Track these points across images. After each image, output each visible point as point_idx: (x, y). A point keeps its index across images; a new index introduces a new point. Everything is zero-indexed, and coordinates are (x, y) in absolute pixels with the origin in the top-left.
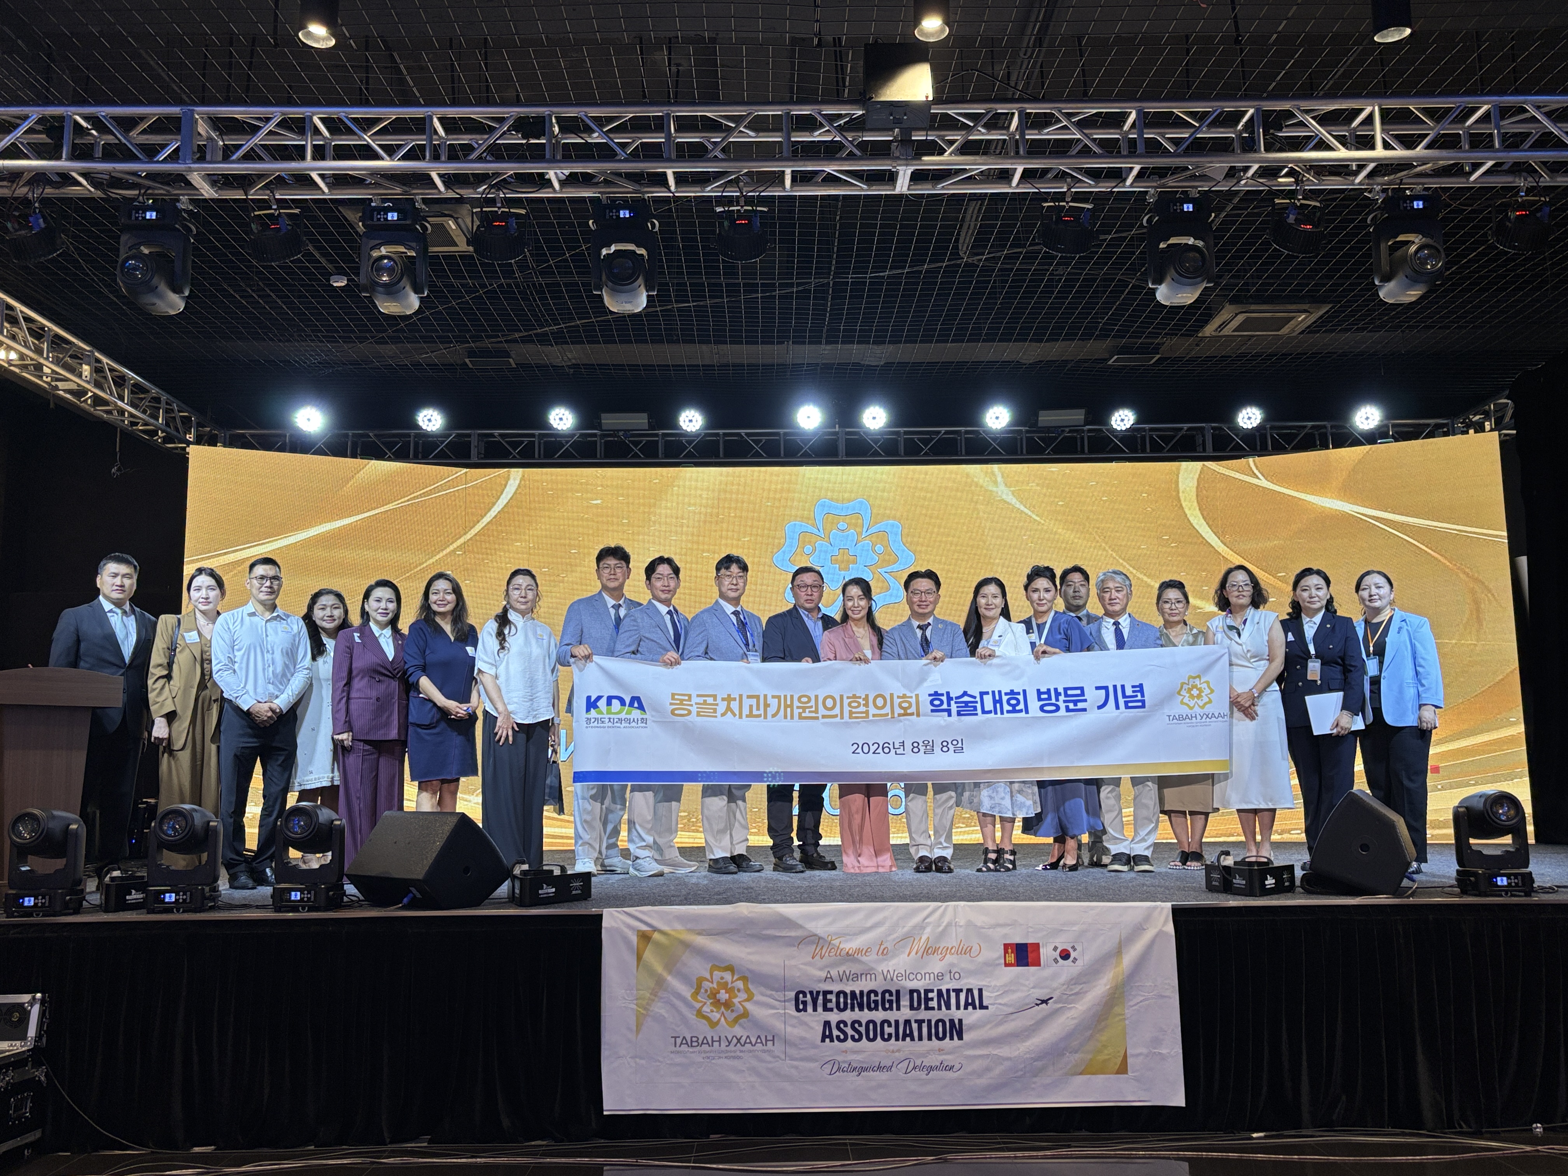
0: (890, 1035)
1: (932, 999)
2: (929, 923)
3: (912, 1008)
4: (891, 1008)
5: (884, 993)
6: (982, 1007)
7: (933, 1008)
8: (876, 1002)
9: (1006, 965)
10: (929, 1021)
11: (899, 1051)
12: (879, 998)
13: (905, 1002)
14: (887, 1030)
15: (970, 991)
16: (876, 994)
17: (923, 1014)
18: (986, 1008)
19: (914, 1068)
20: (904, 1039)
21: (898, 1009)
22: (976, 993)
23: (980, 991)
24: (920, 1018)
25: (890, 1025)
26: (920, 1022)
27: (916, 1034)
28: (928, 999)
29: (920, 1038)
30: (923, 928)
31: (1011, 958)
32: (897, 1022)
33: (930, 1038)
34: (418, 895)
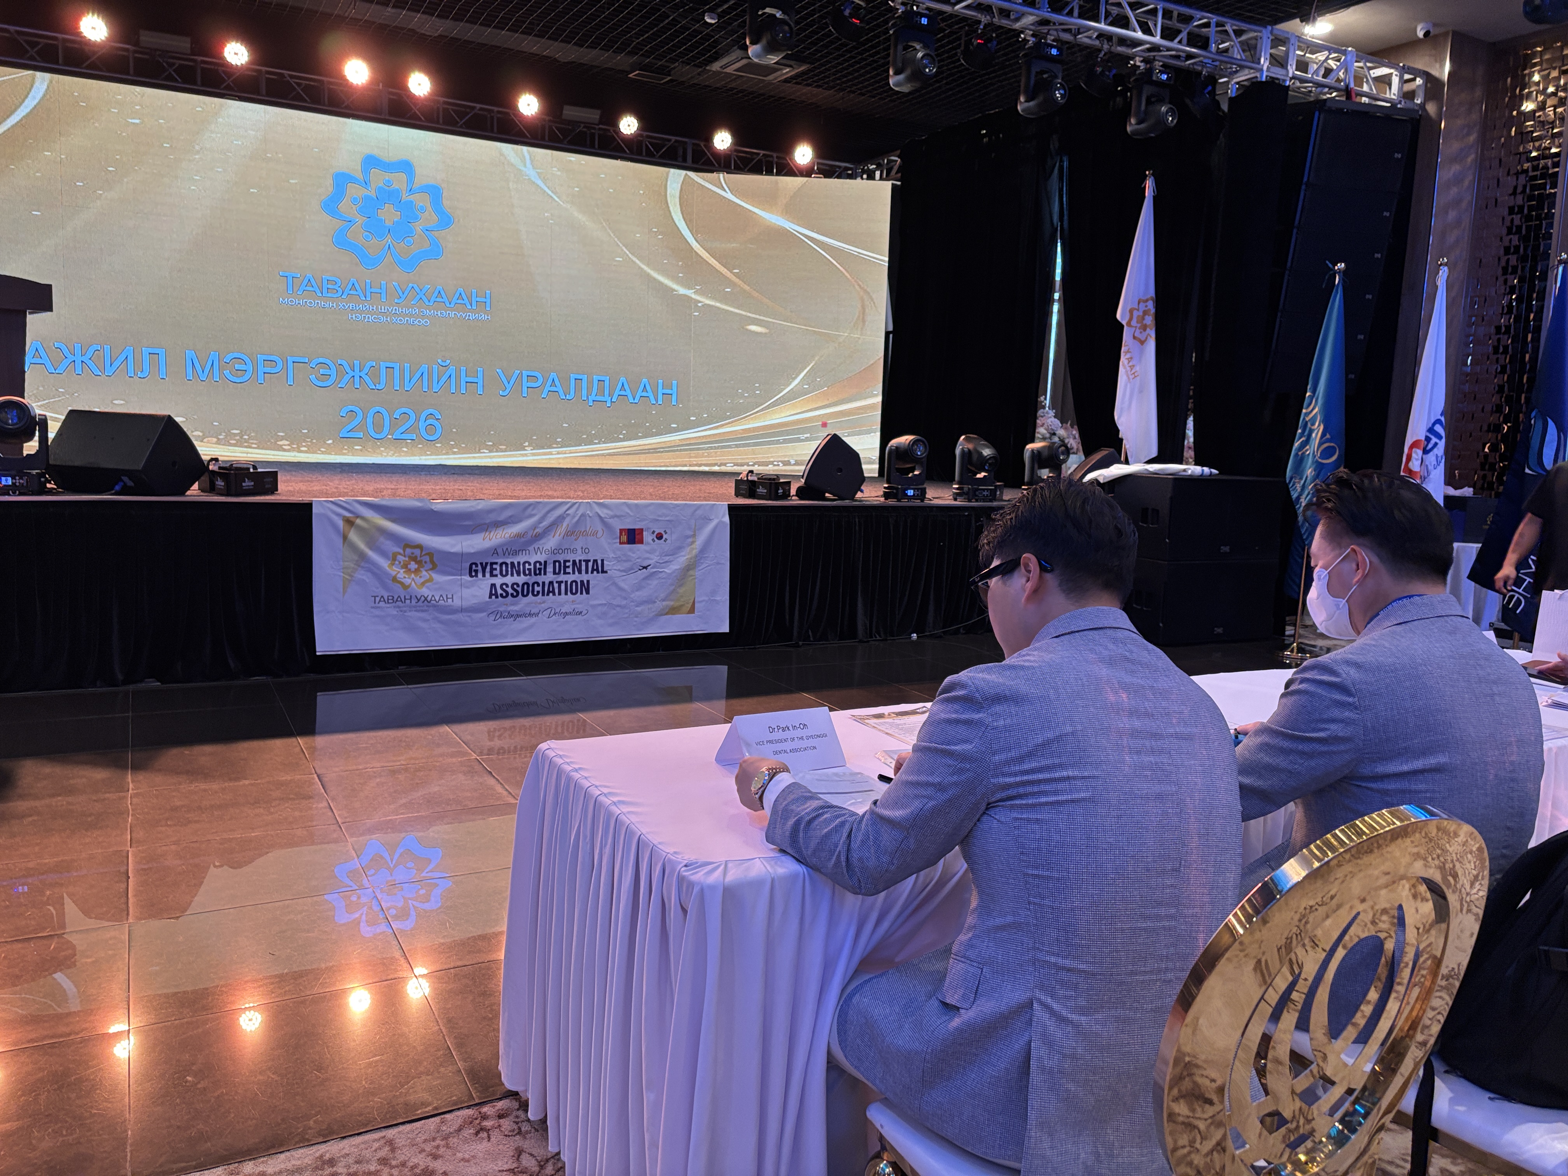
0: (538, 592)
1: (568, 567)
2: (568, 515)
3: (555, 573)
4: (540, 574)
5: (535, 563)
6: (603, 572)
7: (569, 573)
8: (529, 570)
9: (621, 543)
10: (566, 582)
11: (544, 602)
12: (532, 567)
13: (550, 569)
14: (537, 588)
15: (595, 561)
16: (530, 564)
17: (562, 577)
18: (606, 572)
19: (555, 614)
20: (548, 595)
21: (545, 574)
22: (599, 562)
23: (602, 561)
24: (559, 579)
25: (538, 585)
26: (560, 583)
27: (557, 591)
28: (566, 567)
29: (560, 594)
30: (564, 518)
31: (624, 538)
32: (544, 583)
33: (566, 594)
34: (130, 483)
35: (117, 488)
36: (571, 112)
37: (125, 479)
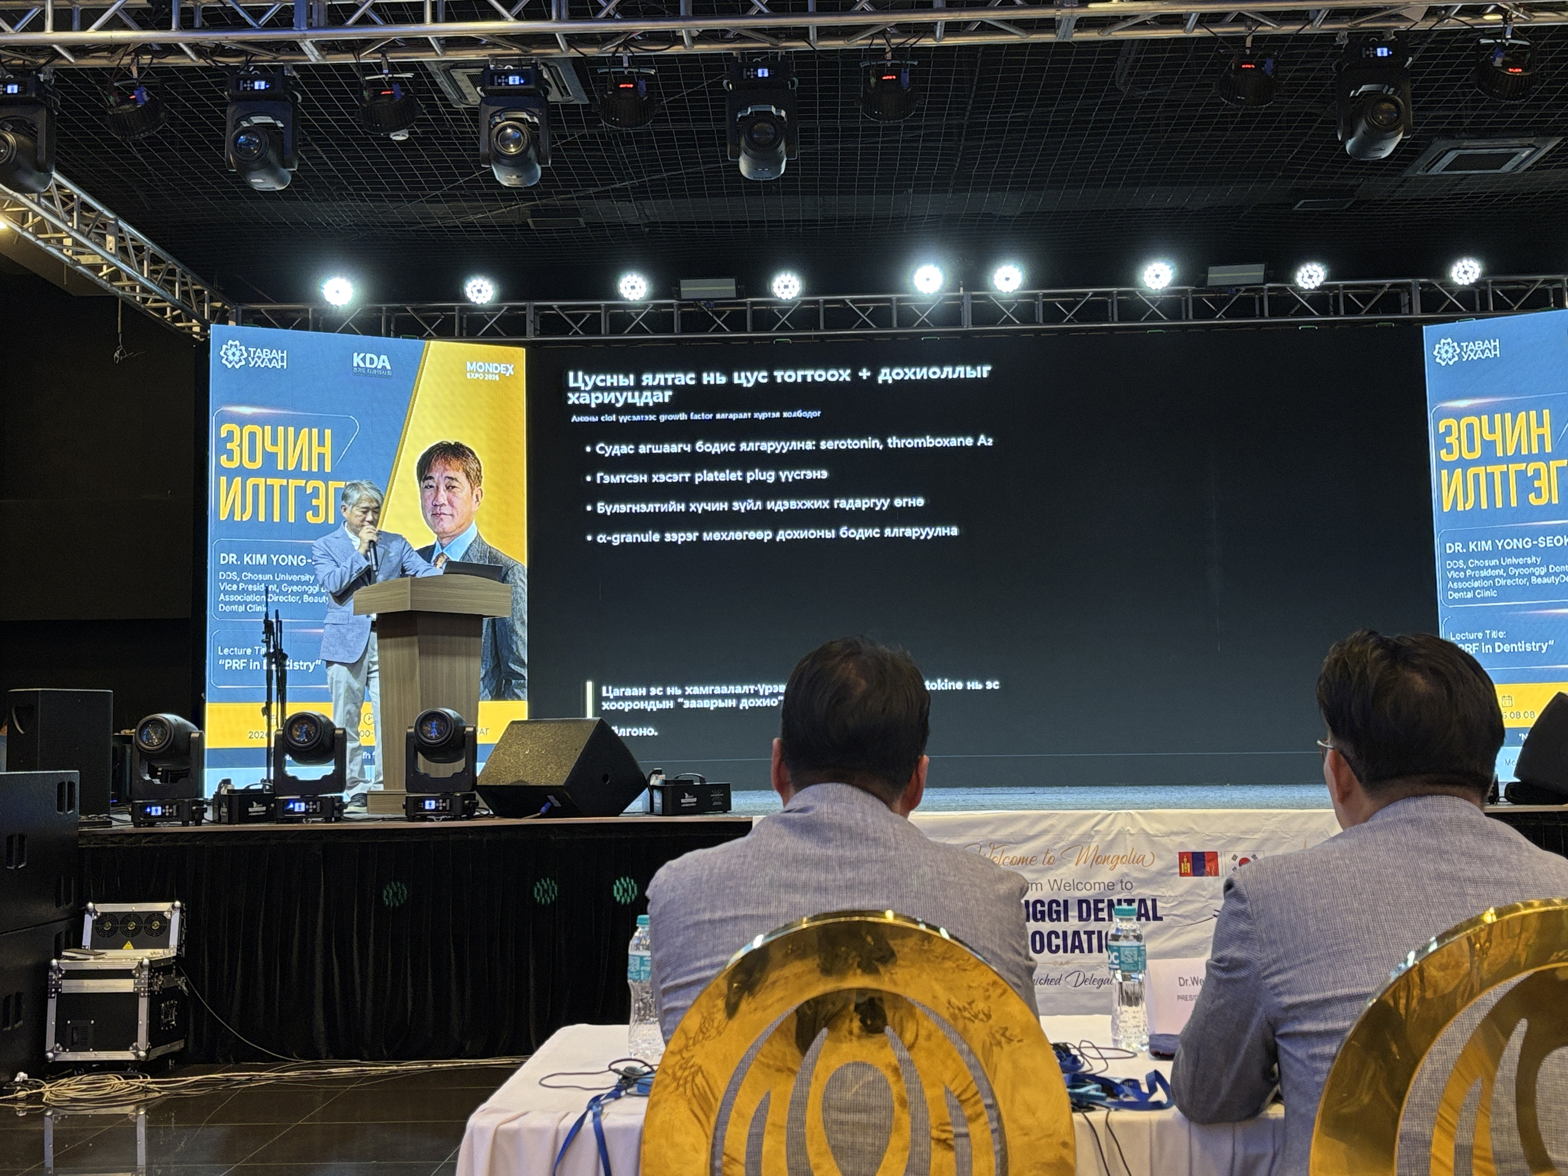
0: (1058, 947)
1: (1102, 910)
2: (1098, 832)
3: (1081, 918)
4: (1059, 919)
5: (1051, 903)
6: (1156, 918)
7: (1103, 919)
8: (1042, 913)
9: (1181, 874)
10: (1100, 933)
11: (1067, 963)
12: (1046, 908)
13: (1073, 913)
14: (1055, 941)
15: (1142, 901)
16: (1043, 904)
17: (1093, 926)
18: (1161, 919)
19: (1085, 981)
20: (1073, 951)
21: (1066, 919)
22: (1149, 904)
23: (1154, 901)
24: (1089, 929)
25: (1057, 937)
26: (1090, 934)
27: (1085, 946)
28: (1098, 910)
29: (1090, 950)
30: (1092, 837)
31: (1187, 867)
32: (1065, 933)
33: (1100, 950)
34: (557, 804)
35: (543, 809)
36: (1219, 275)
37: (551, 797)
